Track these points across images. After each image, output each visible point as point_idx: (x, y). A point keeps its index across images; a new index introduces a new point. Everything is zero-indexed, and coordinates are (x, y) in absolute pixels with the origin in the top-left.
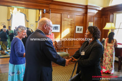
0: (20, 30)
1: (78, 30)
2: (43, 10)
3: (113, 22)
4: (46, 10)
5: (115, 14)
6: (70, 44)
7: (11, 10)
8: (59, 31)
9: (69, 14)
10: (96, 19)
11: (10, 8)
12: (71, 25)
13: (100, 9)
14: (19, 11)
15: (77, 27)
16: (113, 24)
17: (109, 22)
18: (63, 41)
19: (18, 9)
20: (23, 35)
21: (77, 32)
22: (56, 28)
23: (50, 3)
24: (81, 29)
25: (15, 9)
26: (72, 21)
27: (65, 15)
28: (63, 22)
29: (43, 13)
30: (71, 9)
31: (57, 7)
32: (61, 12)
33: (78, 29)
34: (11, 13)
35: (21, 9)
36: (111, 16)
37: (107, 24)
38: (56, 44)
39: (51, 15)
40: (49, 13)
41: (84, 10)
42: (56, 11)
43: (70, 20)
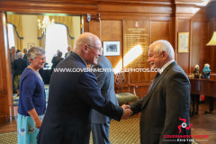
0: (33, 55)
4: (92, 16)
6: (143, 78)
7: (39, 21)
8: (118, 53)
9: (136, 20)
12: (143, 41)
13: (205, 4)
14: (53, 20)
18: (126, 73)
19: (51, 18)
20: (39, 63)
22: (112, 48)
23: (99, 2)
26: (143, 32)
27: (131, 22)
28: (125, 36)
29: (86, 21)
32: (122, 17)
34: (39, 25)
35: (55, 17)
39: (102, 24)
40: (98, 21)
41: (170, 9)
42: (111, 16)
43: (140, 30)
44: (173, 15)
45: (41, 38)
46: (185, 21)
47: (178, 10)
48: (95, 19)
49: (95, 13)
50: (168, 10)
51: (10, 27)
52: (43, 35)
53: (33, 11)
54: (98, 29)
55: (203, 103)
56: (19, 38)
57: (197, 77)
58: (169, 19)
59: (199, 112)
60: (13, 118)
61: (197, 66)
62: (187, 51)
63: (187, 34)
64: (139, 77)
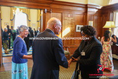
0: (22, 29)
1: (78, 29)
2: (44, 9)
3: (113, 21)
4: (47, 10)
5: (114, 13)
6: (71, 43)
7: (14, 10)
9: (69, 13)
10: (96, 18)
11: (12, 8)
12: (72, 24)
13: (100, 8)
14: (22, 11)
15: (77, 26)
16: (113, 23)
17: (109, 21)
19: (20, 9)
20: (25, 34)
21: (77, 31)
23: (51, 3)
25: (18, 9)
26: (72, 20)
27: (66, 14)
28: (63, 21)
30: (71, 8)
31: (58, 7)
32: (62, 12)
33: (79, 27)
34: (14, 13)
35: (23, 9)
36: (111, 14)
37: (107, 23)
42: (57, 10)
43: (70, 19)
44: (86, 12)
47: (89, 10)
49: (49, 9)
64: (69, 42)
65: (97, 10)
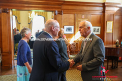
1: (94, 31)
2: (55, 11)
4: (58, 12)
7: (29, 14)
8: (72, 32)
9: (83, 14)
14: (37, 14)
18: (77, 44)
19: (36, 12)
22: (69, 29)
23: (62, 4)
24: (98, 30)
25: (33, 12)
27: (80, 15)
28: (76, 23)
29: (55, 14)
30: (85, 8)
31: (70, 7)
32: (75, 13)
33: (95, 29)
34: (29, 16)
35: (38, 12)
38: (69, 46)
39: (64, 16)
40: (62, 14)
41: (102, 8)
42: (69, 12)
44: (104, 11)
45: (30, 23)
46: (111, 15)
47: (107, 9)
48: (60, 13)
49: (60, 10)
50: (101, 9)
51: (14, 17)
52: (31, 22)
53: (26, 8)
54: (62, 19)
55: (120, 61)
56: (18, 23)
57: (117, 46)
58: (101, 14)
59: (119, 67)
60: (14, 67)
61: (117, 41)
62: (111, 32)
63: (112, 22)
65: (118, 9)
